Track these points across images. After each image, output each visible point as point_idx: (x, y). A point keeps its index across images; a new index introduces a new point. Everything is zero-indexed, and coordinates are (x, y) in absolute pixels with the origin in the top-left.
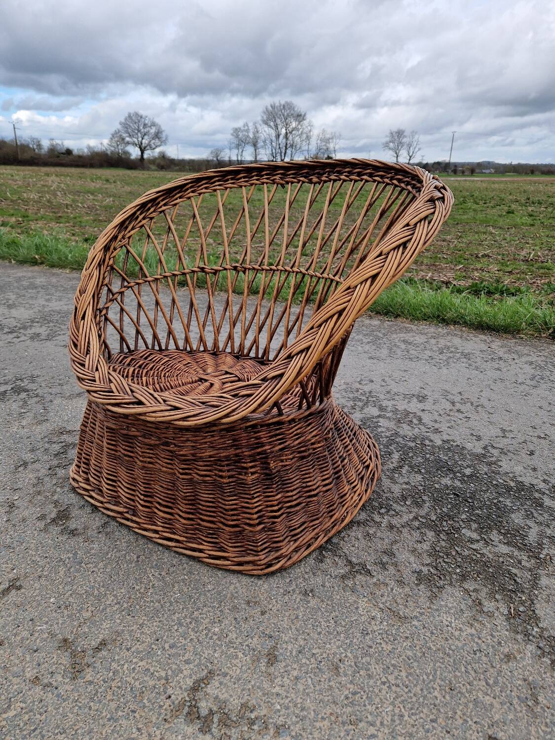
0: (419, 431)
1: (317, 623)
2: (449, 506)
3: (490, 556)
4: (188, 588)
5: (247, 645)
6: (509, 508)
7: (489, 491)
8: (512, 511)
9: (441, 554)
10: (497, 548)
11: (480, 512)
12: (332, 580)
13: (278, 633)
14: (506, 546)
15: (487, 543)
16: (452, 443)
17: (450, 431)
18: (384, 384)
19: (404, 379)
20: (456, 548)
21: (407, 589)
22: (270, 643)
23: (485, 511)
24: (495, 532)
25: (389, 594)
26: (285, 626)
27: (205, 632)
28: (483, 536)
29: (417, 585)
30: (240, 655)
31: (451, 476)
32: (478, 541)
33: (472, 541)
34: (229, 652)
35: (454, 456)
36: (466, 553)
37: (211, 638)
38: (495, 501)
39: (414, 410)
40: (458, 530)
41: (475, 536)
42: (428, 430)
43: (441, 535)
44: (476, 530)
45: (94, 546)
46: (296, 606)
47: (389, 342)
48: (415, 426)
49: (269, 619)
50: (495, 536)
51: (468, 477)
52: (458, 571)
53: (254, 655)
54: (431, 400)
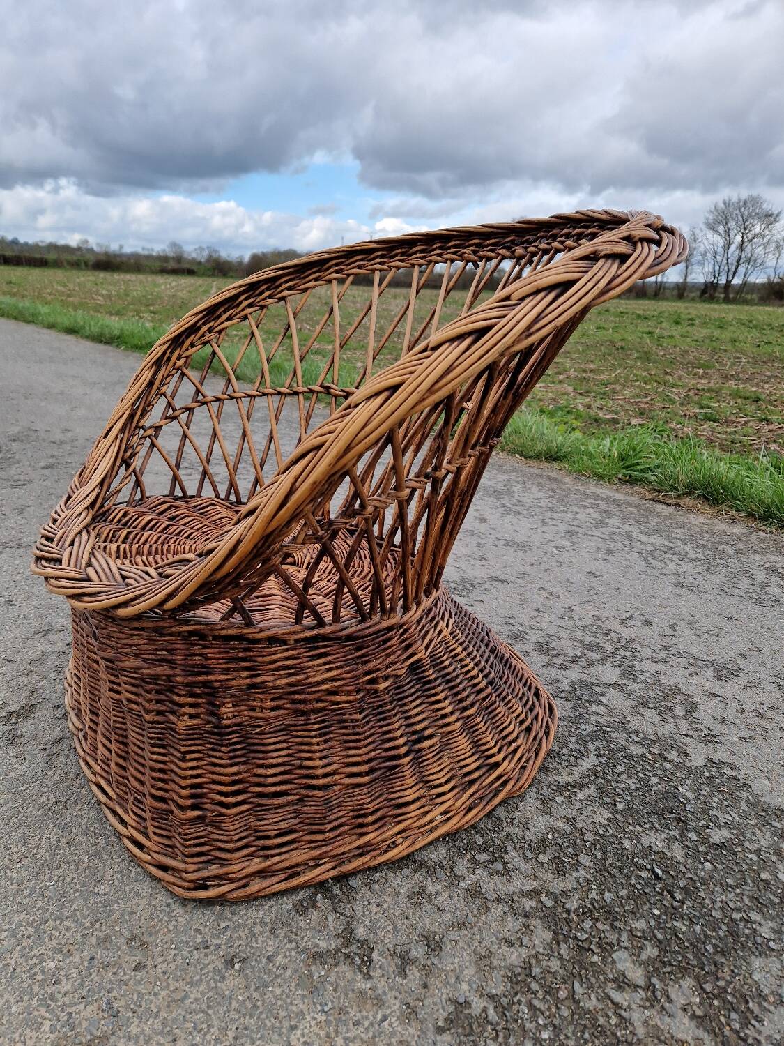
0: (675, 731)
1: (205, 1026)
2: (623, 893)
3: (641, 1032)
4: (73, 878)
5: (70, 1015)
6: (759, 940)
7: (738, 891)
8: (764, 950)
9: (534, 986)
10: (667, 1020)
11: (684, 929)
13: (130, 1014)
14: (693, 1024)
15: (652, 1000)
16: (727, 770)
17: (740, 747)
18: (669, 632)
19: (716, 631)
20: (577, 985)
21: (412, 1031)
22: (105, 1027)
23: (698, 928)
24: (688, 982)
25: (372, 1024)
26: (152, 1006)
27: (35, 961)
28: (654, 980)
29: (440, 1030)
30: (47, 1026)
31: (675, 833)
32: (636, 987)
33: (622, 983)
34: (36, 1013)
35: (711, 795)
36: (592, 1003)
37: (32, 977)
38: (737, 916)
39: (693, 690)
40: (607, 949)
41: (637, 975)
42: (692, 732)
43: (563, 946)
44: (645, 964)
45: (20, 767)
46: (198, 977)
47: (737, 566)
48: (671, 719)
49: (139, 982)
50: (683, 992)
51: (712, 846)
52: (545, 1035)
53: (65, 1037)
54: (743, 680)
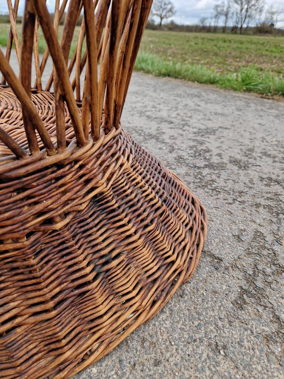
12: (252, 338)
46: (200, 366)
